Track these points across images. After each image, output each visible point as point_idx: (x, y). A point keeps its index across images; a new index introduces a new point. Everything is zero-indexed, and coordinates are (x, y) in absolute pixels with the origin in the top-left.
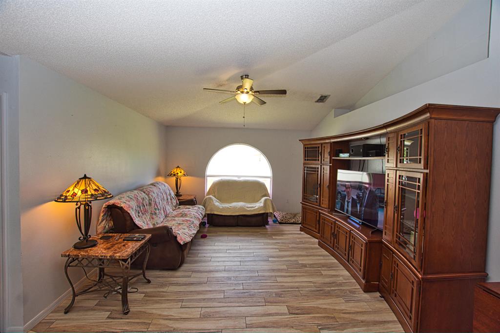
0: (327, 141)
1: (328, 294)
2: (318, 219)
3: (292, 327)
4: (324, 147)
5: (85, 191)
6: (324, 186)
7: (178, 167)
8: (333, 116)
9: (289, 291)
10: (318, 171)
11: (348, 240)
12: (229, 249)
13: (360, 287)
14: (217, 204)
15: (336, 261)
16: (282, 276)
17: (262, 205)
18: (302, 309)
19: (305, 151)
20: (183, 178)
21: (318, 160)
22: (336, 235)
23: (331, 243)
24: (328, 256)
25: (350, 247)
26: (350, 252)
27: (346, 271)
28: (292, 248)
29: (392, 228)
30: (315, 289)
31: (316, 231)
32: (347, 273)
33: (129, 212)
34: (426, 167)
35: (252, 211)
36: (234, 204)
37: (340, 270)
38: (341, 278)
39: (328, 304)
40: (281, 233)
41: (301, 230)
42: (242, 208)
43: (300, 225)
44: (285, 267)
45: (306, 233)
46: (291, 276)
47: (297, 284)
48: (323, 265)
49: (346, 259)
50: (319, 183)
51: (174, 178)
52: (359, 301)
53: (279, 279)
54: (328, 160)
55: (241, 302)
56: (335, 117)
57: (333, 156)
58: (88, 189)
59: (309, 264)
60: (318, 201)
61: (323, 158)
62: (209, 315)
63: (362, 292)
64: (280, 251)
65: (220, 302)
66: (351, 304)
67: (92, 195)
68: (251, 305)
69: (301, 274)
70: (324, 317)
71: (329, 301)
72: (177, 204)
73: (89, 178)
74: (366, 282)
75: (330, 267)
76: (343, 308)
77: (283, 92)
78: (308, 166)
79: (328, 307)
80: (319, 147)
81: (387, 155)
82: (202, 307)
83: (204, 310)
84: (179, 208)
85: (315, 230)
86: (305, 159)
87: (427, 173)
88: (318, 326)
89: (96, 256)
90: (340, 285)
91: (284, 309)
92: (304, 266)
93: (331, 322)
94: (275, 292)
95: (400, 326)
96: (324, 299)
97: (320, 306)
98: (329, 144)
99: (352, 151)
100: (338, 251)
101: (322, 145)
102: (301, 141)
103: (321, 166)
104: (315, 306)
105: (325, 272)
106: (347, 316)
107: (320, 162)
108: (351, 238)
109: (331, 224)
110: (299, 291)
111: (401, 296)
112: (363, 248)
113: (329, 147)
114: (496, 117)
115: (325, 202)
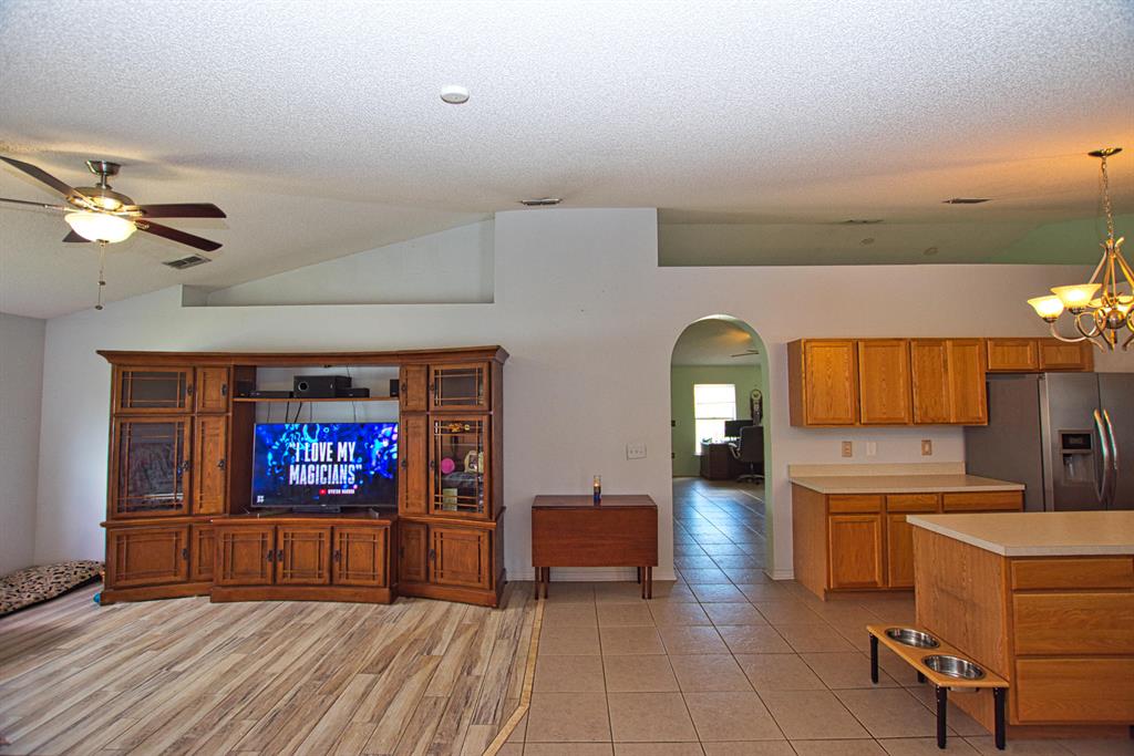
0: (212, 363)
1: (366, 634)
2: (183, 545)
3: (409, 676)
4: (205, 374)
8: (182, 304)
10: (181, 433)
11: (328, 545)
13: (376, 606)
18: (380, 660)
19: (123, 381)
21: (181, 406)
22: (283, 553)
23: (263, 576)
25: (334, 556)
26: (337, 564)
27: (328, 604)
30: (342, 639)
31: (177, 578)
32: (334, 604)
34: (490, 409)
38: (341, 612)
39: (388, 636)
41: (105, 600)
44: (238, 656)
46: (281, 654)
47: (311, 654)
48: (289, 616)
52: (401, 614)
53: (276, 668)
54: (222, 404)
56: (186, 306)
57: (234, 397)
59: (266, 627)
60: (184, 504)
61: (199, 400)
63: (387, 607)
66: (403, 621)
68: (322, 712)
69: (287, 643)
70: (410, 645)
71: (381, 635)
74: (390, 589)
75: (299, 612)
76: (404, 628)
78: (134, 420)
80: (183, 374)
81: (402, 396)
85: (170, 578)
86: (123, 405)
87: (491, 416)
88: (422, 655)
90: (355, 617)
92: (263, 634)
93: (421, 645)
94: (312, 679)
95: (459, 605)
96: (373, 637)
97: (386, 643)
98: (225, 369)
99: (304, 386)
100: (295, 580)
101: (195, 369)
102: (109, 355)
103: (193, 419)
104: (381, 648)
105: (309, 621)
106: (420, 630)
107: (187, 409)
108: (337, 539)
109: (264, 535)
110: (332, 654)
111: (454, 569)
112: (380, 540)
113: (224, 376)
114: (505, 360)
115: (213, 503)
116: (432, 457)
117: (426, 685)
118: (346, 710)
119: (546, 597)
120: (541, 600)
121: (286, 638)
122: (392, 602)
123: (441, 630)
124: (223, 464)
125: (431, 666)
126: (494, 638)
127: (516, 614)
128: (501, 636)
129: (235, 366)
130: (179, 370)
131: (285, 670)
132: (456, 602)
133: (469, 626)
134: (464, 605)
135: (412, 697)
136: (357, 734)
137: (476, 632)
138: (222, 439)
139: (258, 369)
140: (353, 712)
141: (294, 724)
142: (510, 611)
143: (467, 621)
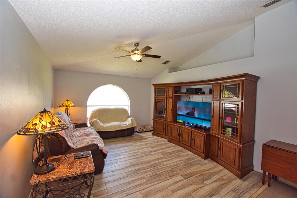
0: (170, 85)
1: (192, 165)
2: (165, 127)
3: (192, 185)
4: (169, 88)
5: (52, 123)
6: (169, 109)
7: (68, 100)
8: (168, 72)
9: (174, 168)
10: (164, 102)
11: (190, 136)
12: (123, 153)
13: (201, 158)
14: (102, 124)
15: (181, 148)
16: (165, 161)
17: (130, 122)
18: (188, 175)
19: (156, 90)
20: (71, 108)
21: (165, 96)
22: (181, 135)
23: (177, 139)
24: (176, 146)
25: (192, 139)
26: (192, 142)
27: (189, 152)
28: (157, 145)
29: (218, 127)
30: (184, 164)
31: (164, 134)
32: (191, 152)
34: (242, 99)
35: (124, 127)
36: (112, 124)
37: (186, 152)
38: (190, 156)
40: (143, 138)
41: (153, 134)
42: (119, 126)
43: (152, 132)
44: (162, 156)
45: (157, 136)
46: (169, 160)
47: (175, 163)
48: (179, 151)
49: (190, 146)
50: (165, 107)
52: (205, 164)
53: (165, 163)
54: (172, 95)
55: (158, 181)
56: (169, 73)
57: (174, 94)
60: (165, 118)
61: (168, 94)
62: (148, 194)
63: (203, 160)
64: (153, 148)
65: (147, 184)
66: (204, 166)
68: (164, 180)
69: (173, 158)
70: (200, 175)
71: (195, 167)
72: (74, 127)
73: (49, 112)
74: (205, 155)
75: (182, 151)
76: (203, 169)
77: (158, 57)
78: (157, 99)
79: (197, 170)
80: (165, 88)
81: (213, 94)
82: (140, 191)
83: (142, 192)
84: (77, 130)
85: (162, 134)
86: (156, 95)
87: (243, 102)
88: (201, 180)
89: (68, 176)
90: (193, 159)
91: (181, 178)
92: (170, 153)
93: (203, 177)
94: (170, 170)
95: (227, 170)
96: (192, 167)
97: (194, 171)
98: (172, 87)
99: (188, 91)
100: (183, 143)
101: (167, 87)
102: (153, 85)
103: (167, 99)
104: (192, 171)
105: (182, 154)
106: (207, 172)
107: (166, 96)
108: (192, 135)
109: (177, 129)
110: (179, 166)
111: (226, 157)
112: (203, 138)
113: (172, 89)
114: (258, 80)
115: (170, 118)
116: (221, 116)
117: (194, 191)
118: (169, 184)
119: (269, 186)
120: (266, 186)
121: (174, 156)
122: (205, 159)
123: (213, 176)
124: (172, 110)
125: (201, 186)
126: (230, 190)
127: (247, 186)
128: (234, 190)
129: (174, 86)
130: (164, 88)
131: (167, 164)
132: (227, 169)
133: (224, 180)
134: (228, 171)
135: (187, 192)
136: (166, 192)
137: (225, 183)
138: (171, 104)
139: (181, 87)
140: (170, 186)
141: (157, 179)
142: (246, 183)
143: (225, 178)
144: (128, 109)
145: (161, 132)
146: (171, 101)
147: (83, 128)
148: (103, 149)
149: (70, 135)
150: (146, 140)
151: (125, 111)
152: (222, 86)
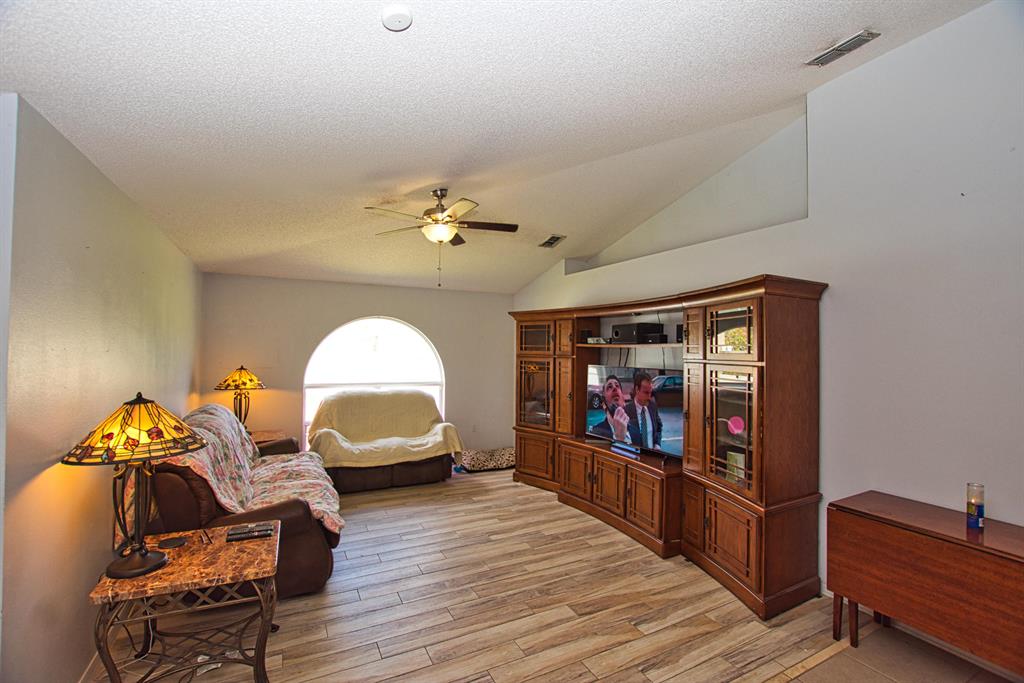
0: (566, 316)
1: (616, 573)
2: (550, 454)
3: (596, 634)
4: (560, 326)
5: (154, 433)
6: (562, 393)
7: (242, 368)
8: (564, 272)
9: (555, 582)
10: (548, 369)
11: (623, 481)
12: (404, 534)
13: (652, 553)
14: (346, 445)
15: (598, 521)
16: (531, 562)
17: (440, 438)
18: (594, 604)
19: (521, 332)
20: (252, 394)
21: (549, 349)
22: (596, 478)
23: (585, 491)
24: (581, 515)
25: (627, 492)
26: (628, 501)
27: (621, 533)
28: (519, 511)
29: (701, 451)
30: (592, 570)
31: (547, 476)
32: (625, 536)
33: (205, 476)
34: (760, 359)
35: (418, 452)
36: (381, 443)
37: (609, 534)
38: (621, 546)
39: (626, 587)
40: (483, 490)
41: (516, 478)
42: (402, 449)
43: (514, 470)
44: (526, 546)
45: (527, 483)
46: (546, 559)
47: (562, 569)
48: (585, 531)
49: (620, 515)
50: (551, 389)
51: (230, 395)
52: (663, 573)
53: (530, 568)
54: (569, 349)
55: (490, 619)
56: (566, 274)
57: (578, 343)
58: (161, 426)
59: (561, 534)
60: (551, 422)
61: (558, 346)
62: (449, 656)
63: (661, 559)
64: (502, 520)
65: (452, 629)
66: (656, 580)
67: (174, 440)
68: (511, 618)
69: (559, 552)
70: (631, 607)
71: (623, 582)
72: (255, 453)
73: (152, 402)
74: (665, 542)
75: (595, 532)
76: (648, 587)
77: (512, 228)
78: (526, 359)
79: (627, 591)
80: (549, 326)
81: (685, 342)
82: (425, 647)
83: (432, 650)
84: (264, 461)
85: (544, 475)
86: (521, 349)
87: (762, 367)
88: (630, 622)
90: (625, 556)
91: (565, 611)
92: (556, 538)
93: (642, 612)
94: (536, 589)
95: (728, 592)
96: (615, 581)
97: (616, 593)
98: (570, 322)
99: (617, 334)
100: (603, 504)
101: (555, 322)
102: (513, 314)
103: (555, 359)
104: (608, 594)
105: (592, 542)
106: (659, 597)
107: (551, 352)
108: (629, 478)
109: (586, 459)
110: (571, 578)
111: (726, 548)
112: (657, 489)
113: (570, 326)
114: (821, 294)
115: (565, 425)
116: (708, 412)
117: (597, 652)
118: (524, 629)
119: (855, 643)
120: (845, 643)
121: (564, 548)
122: (666, 556)
123: (676, 608)
124: (571, 396)
125: (623, 638)
126: (716, 652)
127: (782, 641)
128: (726, 656)
129: (577, 318)
130: (546, 323)
131: (535, 572)
132: (728, 589)
133: (710, 621)
134: (733, 596)
136: (504, 653)
137: (708, 633)
138: (569, 376)
139: (602, 320)
140: (527, 633)
141: (490, 614)
142: (780, 633)
143: (712, 616)
144: (438, 395)
145: (537, 469)
146: (566, 366)
147: (284, 456)
148: (326, 517)
149: (232, 474)
150: (488, 497)
151: (428, 401)
152: (708, 316)
